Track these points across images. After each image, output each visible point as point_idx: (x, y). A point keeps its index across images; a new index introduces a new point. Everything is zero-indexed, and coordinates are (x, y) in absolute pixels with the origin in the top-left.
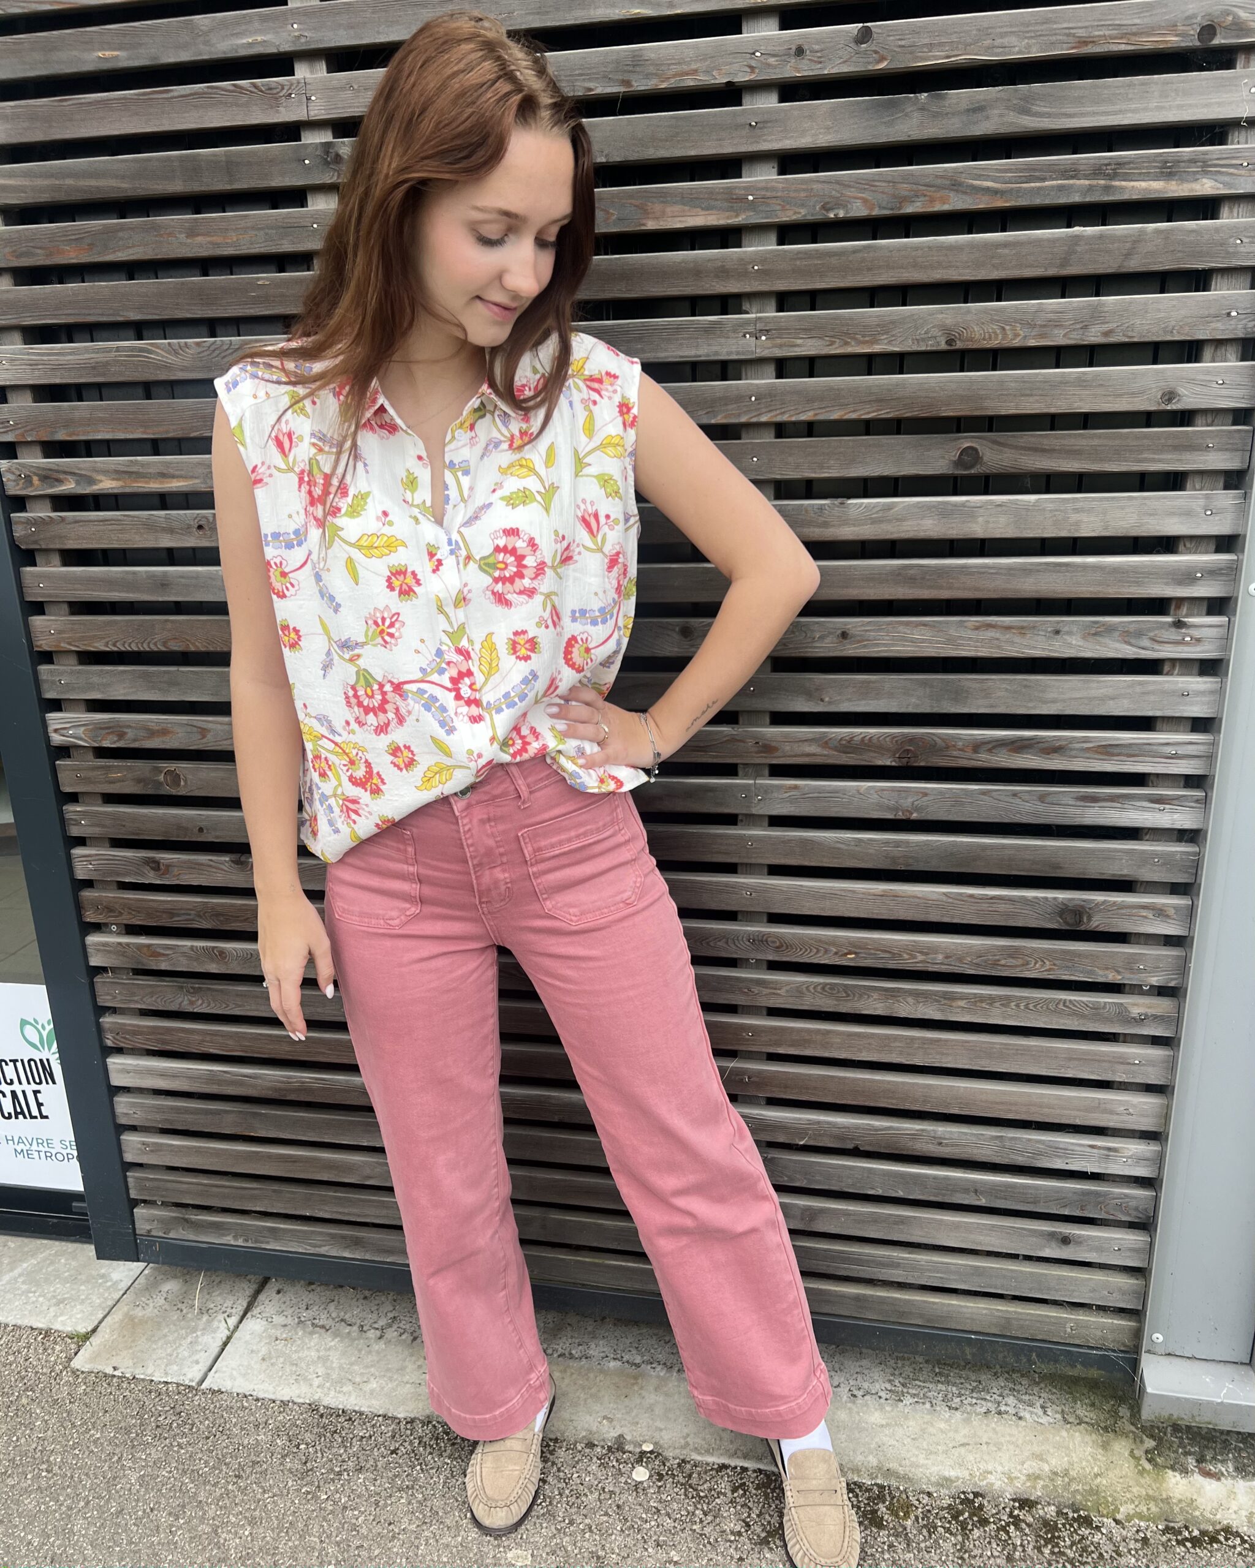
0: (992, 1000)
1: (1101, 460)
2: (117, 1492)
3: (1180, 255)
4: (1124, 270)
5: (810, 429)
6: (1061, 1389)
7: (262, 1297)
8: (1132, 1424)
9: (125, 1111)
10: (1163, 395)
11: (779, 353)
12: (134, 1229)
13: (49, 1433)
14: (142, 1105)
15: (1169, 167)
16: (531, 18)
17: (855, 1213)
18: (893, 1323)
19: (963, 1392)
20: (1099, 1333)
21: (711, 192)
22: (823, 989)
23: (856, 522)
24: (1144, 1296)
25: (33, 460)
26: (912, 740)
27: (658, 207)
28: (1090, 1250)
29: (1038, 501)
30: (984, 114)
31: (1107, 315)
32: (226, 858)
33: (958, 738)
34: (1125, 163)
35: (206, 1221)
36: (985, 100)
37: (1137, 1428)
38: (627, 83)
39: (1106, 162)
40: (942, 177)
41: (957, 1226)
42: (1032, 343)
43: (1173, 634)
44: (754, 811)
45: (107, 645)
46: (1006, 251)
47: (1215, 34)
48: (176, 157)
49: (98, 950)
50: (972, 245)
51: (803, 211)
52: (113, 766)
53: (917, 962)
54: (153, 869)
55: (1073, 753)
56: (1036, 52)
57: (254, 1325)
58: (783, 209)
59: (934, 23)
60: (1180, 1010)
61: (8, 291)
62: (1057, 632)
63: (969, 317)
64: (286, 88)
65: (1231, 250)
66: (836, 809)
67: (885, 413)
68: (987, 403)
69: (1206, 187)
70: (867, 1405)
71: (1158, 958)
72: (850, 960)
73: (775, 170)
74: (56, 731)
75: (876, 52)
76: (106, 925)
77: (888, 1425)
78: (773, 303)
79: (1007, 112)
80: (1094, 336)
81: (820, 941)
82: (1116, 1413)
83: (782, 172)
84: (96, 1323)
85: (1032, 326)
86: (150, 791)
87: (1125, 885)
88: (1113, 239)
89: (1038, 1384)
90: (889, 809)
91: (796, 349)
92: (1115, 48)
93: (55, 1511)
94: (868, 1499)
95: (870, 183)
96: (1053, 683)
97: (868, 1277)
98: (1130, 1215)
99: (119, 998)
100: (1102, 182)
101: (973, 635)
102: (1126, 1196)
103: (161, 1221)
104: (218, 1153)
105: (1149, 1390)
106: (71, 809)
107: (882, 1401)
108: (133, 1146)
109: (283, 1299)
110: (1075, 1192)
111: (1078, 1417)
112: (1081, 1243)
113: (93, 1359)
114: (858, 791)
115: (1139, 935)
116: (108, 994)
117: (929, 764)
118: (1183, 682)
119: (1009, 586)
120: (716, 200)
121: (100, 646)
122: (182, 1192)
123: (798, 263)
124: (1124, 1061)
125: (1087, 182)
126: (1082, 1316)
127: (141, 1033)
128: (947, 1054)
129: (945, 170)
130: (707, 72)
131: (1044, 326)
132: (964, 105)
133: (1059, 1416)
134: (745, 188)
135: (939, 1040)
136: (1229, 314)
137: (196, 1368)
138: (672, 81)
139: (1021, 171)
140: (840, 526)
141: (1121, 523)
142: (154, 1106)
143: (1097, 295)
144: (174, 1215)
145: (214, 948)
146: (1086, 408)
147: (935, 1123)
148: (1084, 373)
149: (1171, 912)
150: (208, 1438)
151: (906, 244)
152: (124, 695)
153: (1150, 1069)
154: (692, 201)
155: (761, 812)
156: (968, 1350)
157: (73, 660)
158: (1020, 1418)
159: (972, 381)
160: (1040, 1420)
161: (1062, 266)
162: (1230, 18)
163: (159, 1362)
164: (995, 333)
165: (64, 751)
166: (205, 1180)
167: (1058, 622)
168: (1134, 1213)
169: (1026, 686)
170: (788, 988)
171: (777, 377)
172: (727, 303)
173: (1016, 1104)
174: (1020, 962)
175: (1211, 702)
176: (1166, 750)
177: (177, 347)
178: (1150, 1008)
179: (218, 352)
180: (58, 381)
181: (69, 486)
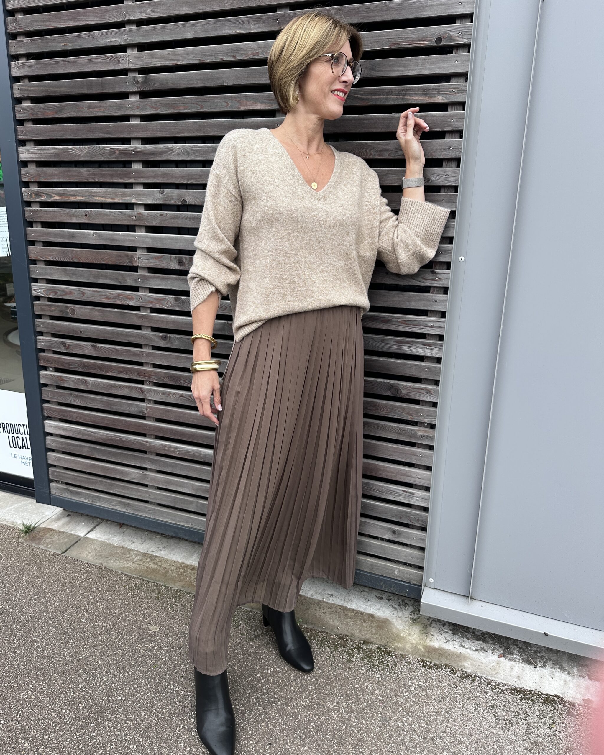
9: (49, 443)
12: (50, 492)
14: (56, 441)
16: (203, 33)
21: (263, 96)
25: (34, 188)
27: (244, 102)
28: (404, 538)
32: (89, 344)
35: (75, 491)
38: (235, 57)
39: (404, 89)
43: (430, 276)
47: (442, 41)
49: (44, 377)
52: (53, 305)
54: (65, 346)
60: (433, 434)
64: (123, 57)
65: (449, 124)
69: (439, 99)
71: (428, 411)
74: (34, 290)
76: (48, 367)
86: (64, 315)
98: (419, 524)
99: (50, 397)
103: (60, 489)
106: (38, 321)
108: (52, 457)
110: (398, 511)
112: (400, 534)
116: (47, 395)
118: (435, 296)
121: (51, 259)
122: (67, 478)
124: (416, 455)
127: (58, 412)
130: (262, 53)
136: (448, 149)
138: (250, 56)
142: (60, 442)
144: (65, 487)
145: (83, 379)
146: (397, 184)
148: (396, 170)
149: (432, 392)
152: (58, 278)
153: (425, 459)
154: (256, 100)
157: (43, 263)
161: (387, 128)
162: (447, 35)
166: (76, 474)
173: (374, 470)
174: (374, 408)
175: (446, 305)
176: (429, 324)
177: (82, 149)
178: (425, 432)
179: (95, 151)
180: (43, 160)
181: (44, 198)
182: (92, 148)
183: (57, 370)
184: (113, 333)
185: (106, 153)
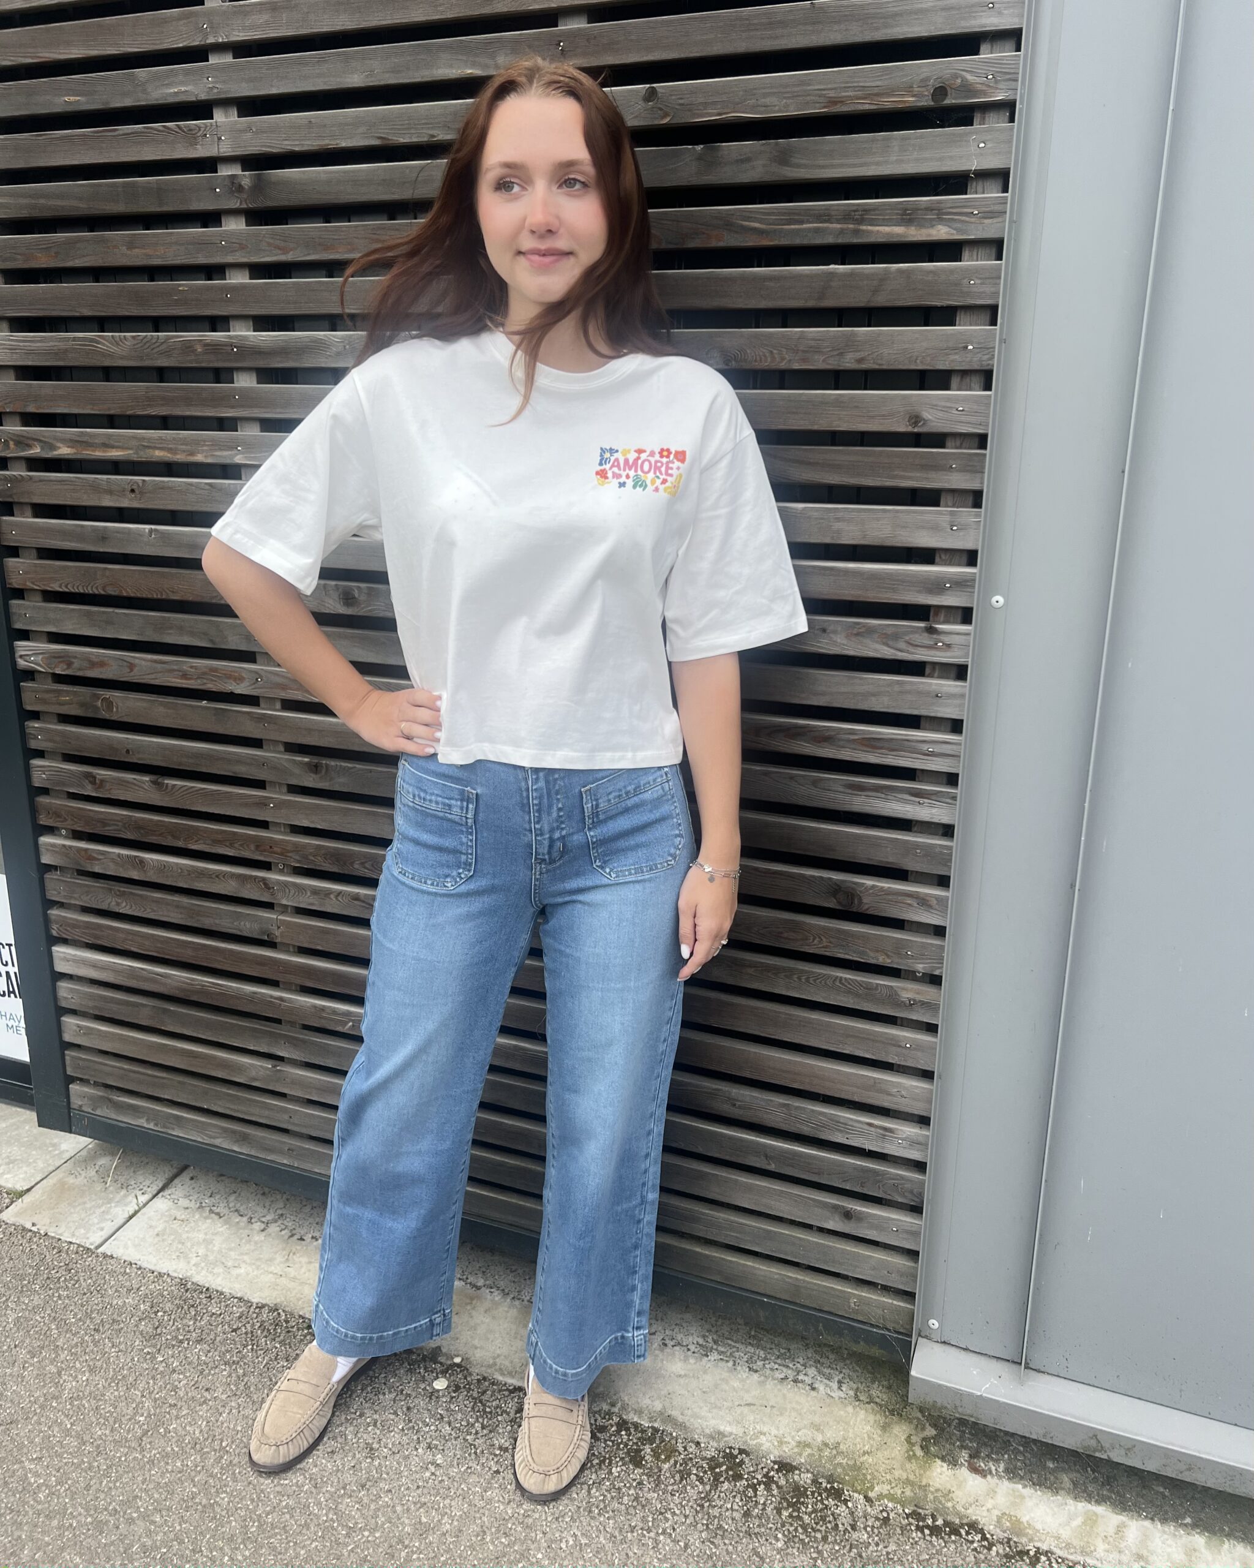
0: (773, 971)
1: (859, 474)
3: (920, 292)
4: (872, 305)
7: (176, 1181)
9: (65, 995)
10: (910, 418)
12: (69, 1103)
14: (80, 992)
15: (909, 214)
16: (387, 75)
19: (769, 1357)
20: (878, 1311)
25: (13, 427)
28: (871, 1228)
29: (804, 509)
30: (751, 164)
31: (860, 343)
32: (146, 778)
34: (870, 210)
35: (125, 1102)
36: (750, 152)
39: (855, 208)
40: (716, 218)
41: (750, 1188)
42: (795, 366)
43: (925, 639)
45: (62, 586)
47: (946, 95)
48: (120, 183)
49: (48, 850)
52: (62, 690)
54: (89, 782)
55: (841, 743)
56: (794, 111)
57: (162, 1204)
60: (937, 997)
62: (824, 630)
63: (745, 342)
64: (204, 129)
65: (965, 290)
69: (941, 232)
71: (924, 946)
74: (21, 656)
75: (661, 109)
76: (56, 828)
79: (769, 163)
80: (849, 362)
84: (33, 1185)
85: (796, 351)
86: (90, 714)
87: (901, 875)
88: (863, 275)
92: (861, 107)
94: (639, 1439)
95: (658, 220)
97: (675, 1228)
98: (905, 1197)
99: (64, 894)
100: (851, 226)
102: (902, 1178)
103: (90, 1098)
104: (135, 1042)
106: (32, 725)
107: (689, 1353)
108: (70, 1027)
109: (193, 1186)
110: (856, 1168)
111: (868, 1396)
112: (861, 1219)
113: (18, 1214)
115: (909, 923)
116: (55, 889)
118: (937, 684)
121: (56, 587)
122: (109, 1074)
124: (895, 1043)
125: (839, 226)
126: (862, 1292)
127: (78, 930)
129: (722, 212)
131: (806, 352)
132: (734, 156)
133: (851, 1393)
136: (967, 347)
137: (100, 1235)
139: (784, 214)
141: (880, 532)
142: (85, 997)
144: (101, 1094)
145: (137, 860)
147: (729, 1087)
148: (841, 395)
149: (934, 902)
151: (688, 274)
152: (74, 630)
153: (917, 1054)
156: (761, 1313)
157: (39, 597)
161: (819, 298)
162: (959, 81)
163: (69, 1224)
164: (765, 356)
165: (27, 675)
166: (126, 1066)
167: (825, 621)
168: (910, 1196)
173: (800, 1074)
174: (797, 937)
175: (961, 706)
176: (925, 747)
177: (118, 339)
178: (918, 993)
179: (148, 344)
180: (30, 363)
181: (36, 451)
182: (141, 338)
183: (77, 835)
184: (199, 755)
185: (173, 349)
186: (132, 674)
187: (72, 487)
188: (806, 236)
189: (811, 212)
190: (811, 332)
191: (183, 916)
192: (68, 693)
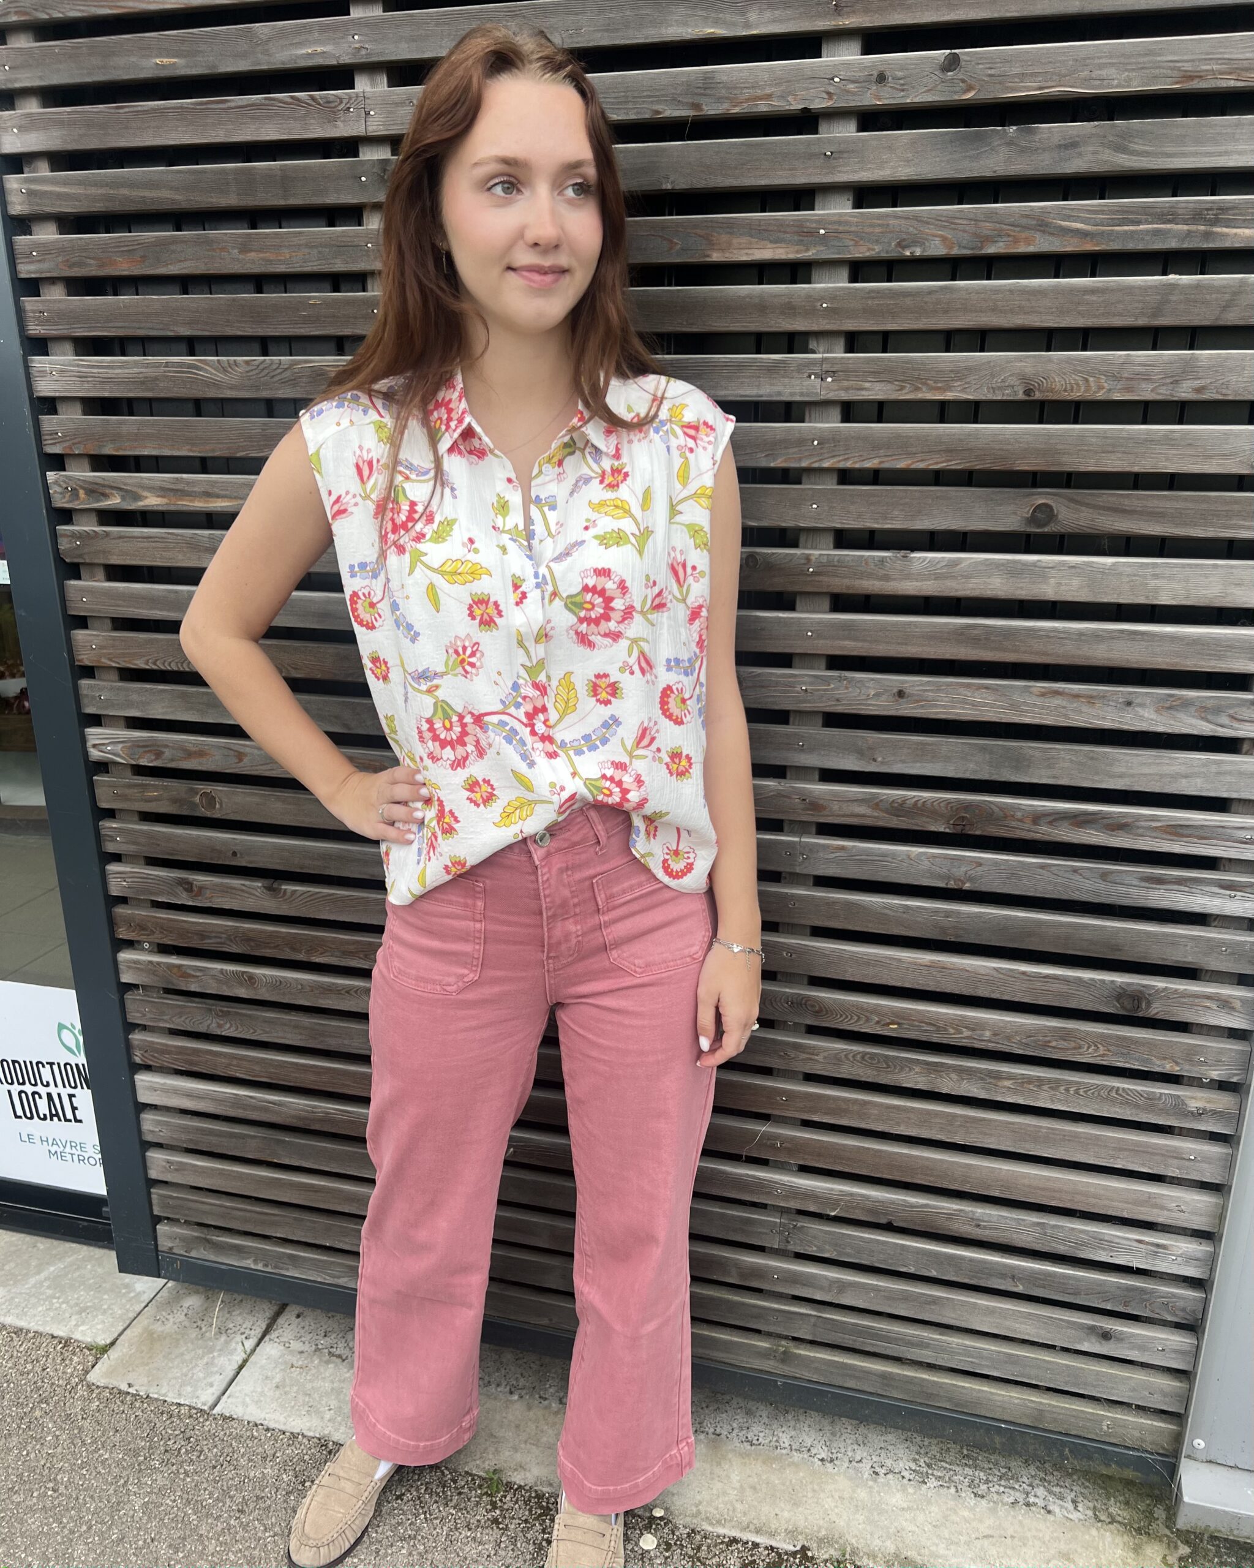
0: (1040, 1082)
1: (1185, 524)
2: (120, 1518)
4: (1221, 323)
5: (876, 477)
6: (1094, 1483)
7: (281, 1321)
8: (1167, 1527)
9: (151, 1128)
11: (845, 396)
12: (156, 1245)
13: (59, 1449)
14: (167, 1124)
16: (599, 35)
17: (886, 1289)
18: (921, 1404)
19: (991, 1478)
20: (1137, 1434)
21: (781, 224)
22: (863, 1058)
23: (920, 577)
24: (1187, 1400)
25: (80, 473)
26: (968, 806)
27: (724, 238)
28: (1132, 1348)
29: (1114, 564)
30: (1077, 150)
31: (1200, 370)
32: (258, 884)
33: (1017, 808)
34: (1228, 209)
35: (227, 1243)
36: (1078, 136)
37: (1172, 1533)
38: (697, 106)
39: (1208, 206)
40: (1027, 216)
41: (991, 1311)
42: (1117, 396)
43: (1252, 712)
44: (798, 870)
45: (147, 663)
46: (1094, 298)
48: (231, 169)
49: (129, 967)
50: (1058, 291)
51: (877, 248)
52: (149, 785)
53: (962, 1038)
54: (186, 890)
55: (1140, 831)
56: (1137, 86)
57: (271, 1349)
58: (856, 245)
59: (1027, 51)
60: (1241, 1107)
61: (60, 301)
62: (1129, 704)
63: (1050, 367)
64: (345, 101)
66: (884, 874)
67: (955, 464)
68: (1065, 459)
70: (888, 1485)
71: (1221, 1051)
72: (893, 1030)
73: (850, 203)
74: (94, 746)
75: (963, 81)
76: (138, 942)
77: (909, 1508)
78: (841, 343)
79: (1100, 149)
80: (1185, 392)
81: (863, 1009)
82: (1151, 1513)
83: (858, 205)
84: (116, 1335)
85: (1117, 378)
86: (185, 811)
87: (1189, 973)
88: (1211, 288)
89: (1070, 1475)
90: (940, 877)
91: (863, 393)
92: (1224, 84)
93: (57, 1533)
95: (951, 219)
96: (1122, 757)
97: (895, 1355)
98: (1176, 1315)
99: (149, 1016)
100: (1202, 228)
101: (1038, 701)
102: (1174, 1295)
103: (183, 1239)
104: (240, 1176)
105: (1186, 1499)
106: (109, 826)
107: (905, 1481)
108: (158, 1162)
109: (302, 1324)
110: (1119, 1287)
111: (1110, 1515)
112: (1122, 1340)
113: (110, 1373)
114: (909, 857)
115: (1202, 1025)
116: (138, 1012)
117: (985, 834)
119: (1080, 653)
120: (785, 232)
121: (140, 664)
122: (205, 1213)
123: (870, 302)
124: (1178, 1155)
125: (1186, 227)
126: (1119, 1415)
127: (169, 1053)
128: (991, 1135)
129: (1032, 209)
130: (782, 97)
131: (1132, 379)
132: (1056, 140)
133: (1090, 1513)
134: (817, 221)
135: (984, 1119)
137: (210, 1390)
138: (745, 105)
139: (1114, 214)
140: (901, 580)
141: (1204, 592)
142: (180, 1126)
143: (1191, 348)
144: (196, 1234)
145: (244, 972)
146: (1171, 468)
147: (974, 1203)
148: (1172, 431)
149: (1237, 1004)
150: (214, 1467)
151: (985, 286)
152: (163, 714)
153: (1206, 1166)
154: (762, 233)
155: (805, 872)
156: (997, 1439)
157: (115, 676)
158: (1049, 1512)
159: (1049, 435)
160: (1070, 1516)
161: (1154, 315)
163: (173, 1382)
164: (1078, 385)
165: (103, 767)
166: (228, 1203)
167: (1130, 693)
168: (1182, 1314)
169: (1092, 758)
170: (826, 1054)
171: (844, 421)
172: (793, 342)
173: (1060, 1191)
174: (1073, 1045)
176: (1242, 834)
177: (226, 365)
178: (1208, 1102)
179: (266, 371)
180: (106, 394)
181: (114, 501)
182: (256, 363)
183: (166, 949)
185: (300, 377)
186: (241, 764)
187: (163, 545)
188: (1143, 239)
189: (1152, 211)
190: (1139, 356)
191: (303, 1037)
192: (156, 788)
